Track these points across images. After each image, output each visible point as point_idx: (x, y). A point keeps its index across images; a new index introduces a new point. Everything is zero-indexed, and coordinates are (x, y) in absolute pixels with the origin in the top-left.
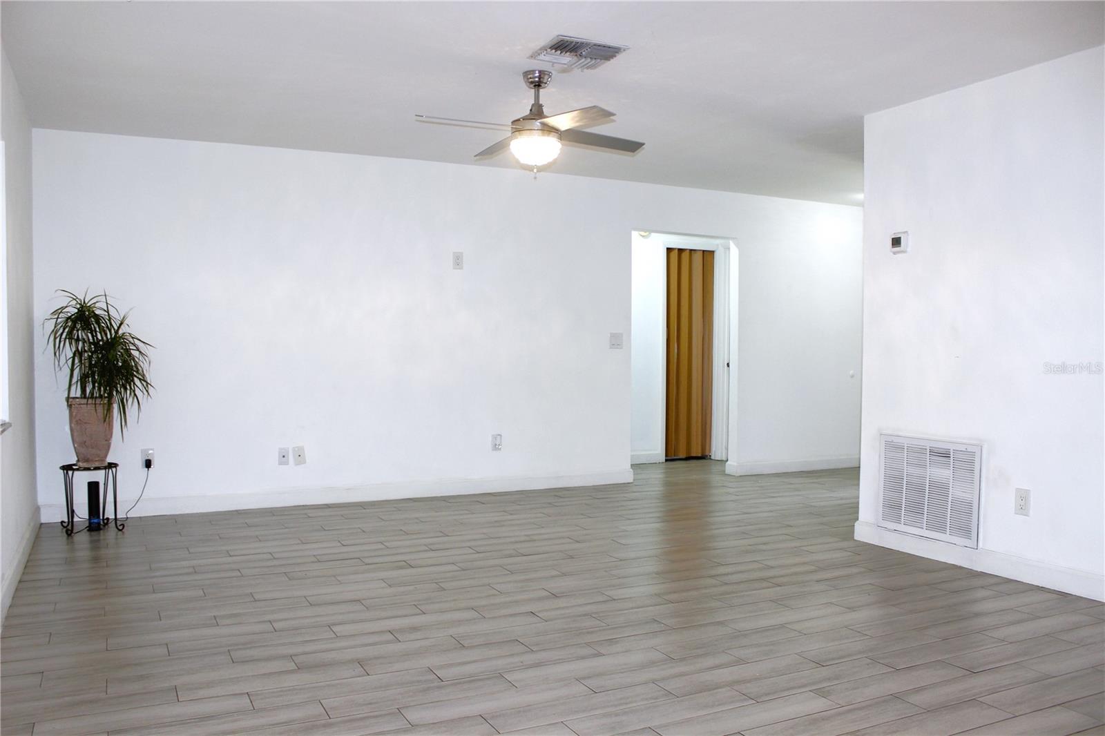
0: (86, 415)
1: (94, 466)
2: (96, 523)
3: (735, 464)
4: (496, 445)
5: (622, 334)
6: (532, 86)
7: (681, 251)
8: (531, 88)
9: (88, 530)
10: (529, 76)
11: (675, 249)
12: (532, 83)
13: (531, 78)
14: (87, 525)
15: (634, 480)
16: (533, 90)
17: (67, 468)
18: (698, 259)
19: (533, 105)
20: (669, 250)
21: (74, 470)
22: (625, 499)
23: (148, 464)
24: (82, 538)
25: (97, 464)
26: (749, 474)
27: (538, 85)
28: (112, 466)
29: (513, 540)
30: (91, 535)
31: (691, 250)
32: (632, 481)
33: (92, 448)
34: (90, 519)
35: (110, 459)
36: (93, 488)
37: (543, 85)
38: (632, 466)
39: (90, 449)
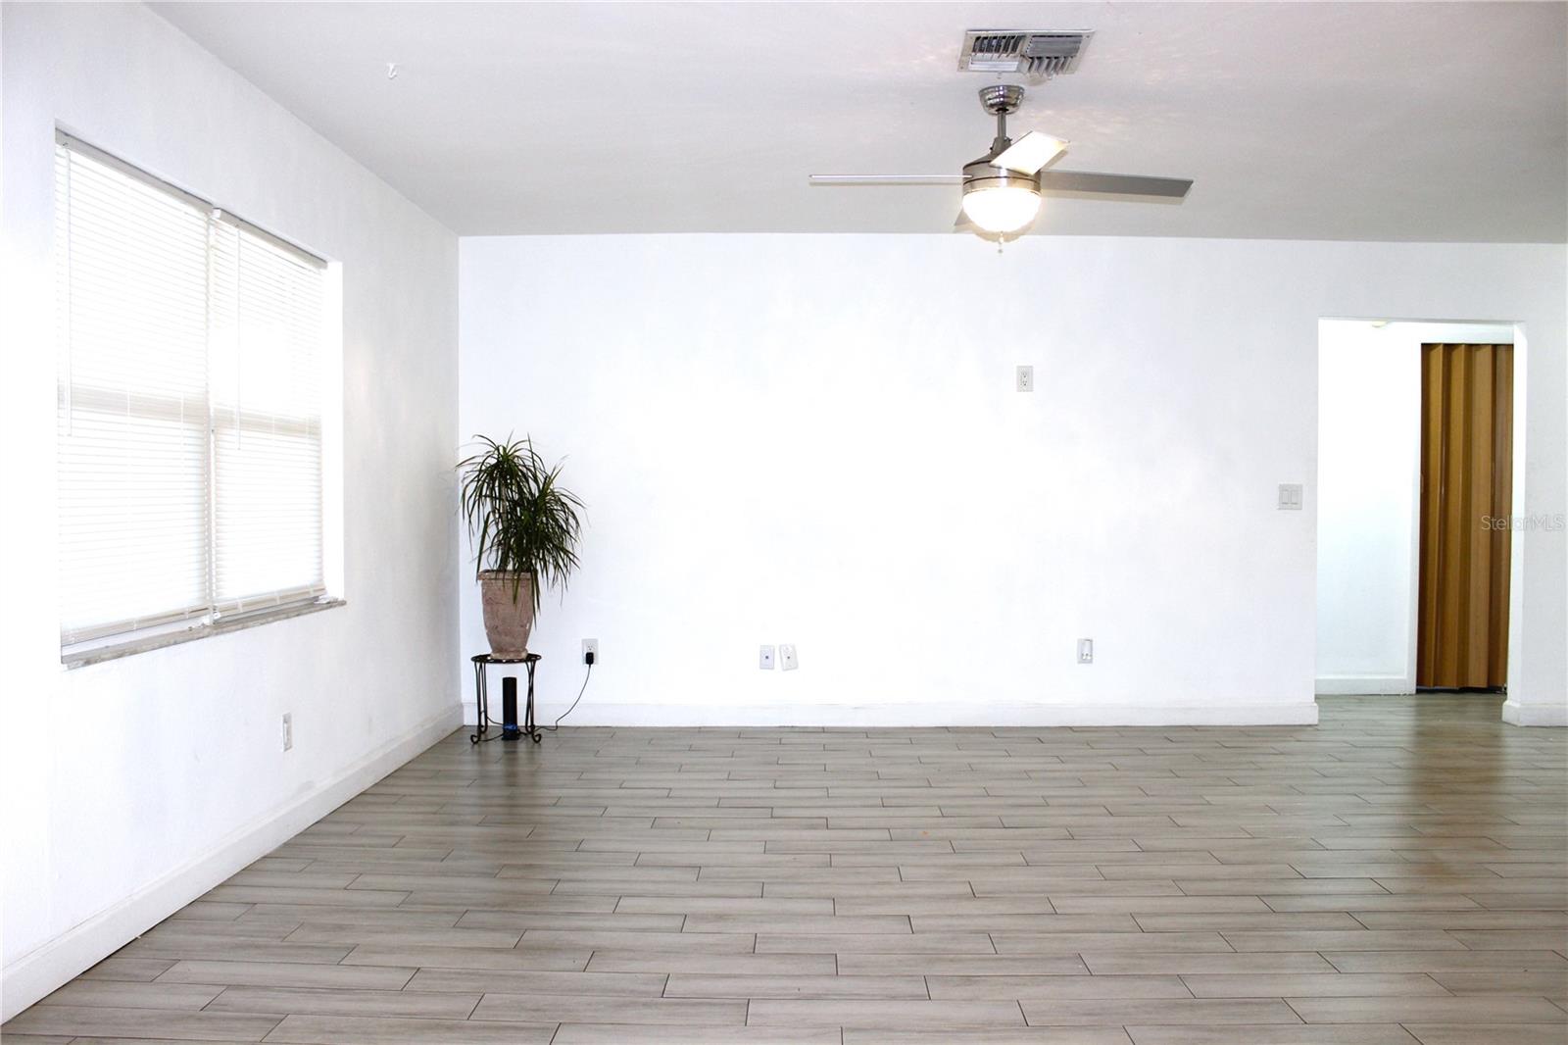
0: (498, 592)
1: (508, 658)
2: (511, 730)
3: (1517, 705)
4: (1083, 655)
5: (1301, 486)
6: (993, 110)
7: (1449, 348)
8: (993, 114)
9: (502, 739)
10: (987, 97)
11: (1439, 344)
12: (992, 106)
13: (990, 99)
14: (502, 732)
15: (1320, 720)
16: (996, 118)
17: (481, 660)
18: (1483, 360)
19: (996, 140)
20: (1427, 348)
21: (488, 661)
22: (1273, 751)
23: (590, 659)
24: (496, 748)
25: (511, 656)
26: (1544, 724)
27: (1002, 109)
28: (532, 658)
29: (1011, 801)
30: (505, 746)
31: (1470, 346)
32: (1316, 723)
33: (506, 635)
34: (504, 724)
35: (531, 649)
36: (510, 685)
37: (1010, 109)
38: (1317, 698)
39: (503, 637)
